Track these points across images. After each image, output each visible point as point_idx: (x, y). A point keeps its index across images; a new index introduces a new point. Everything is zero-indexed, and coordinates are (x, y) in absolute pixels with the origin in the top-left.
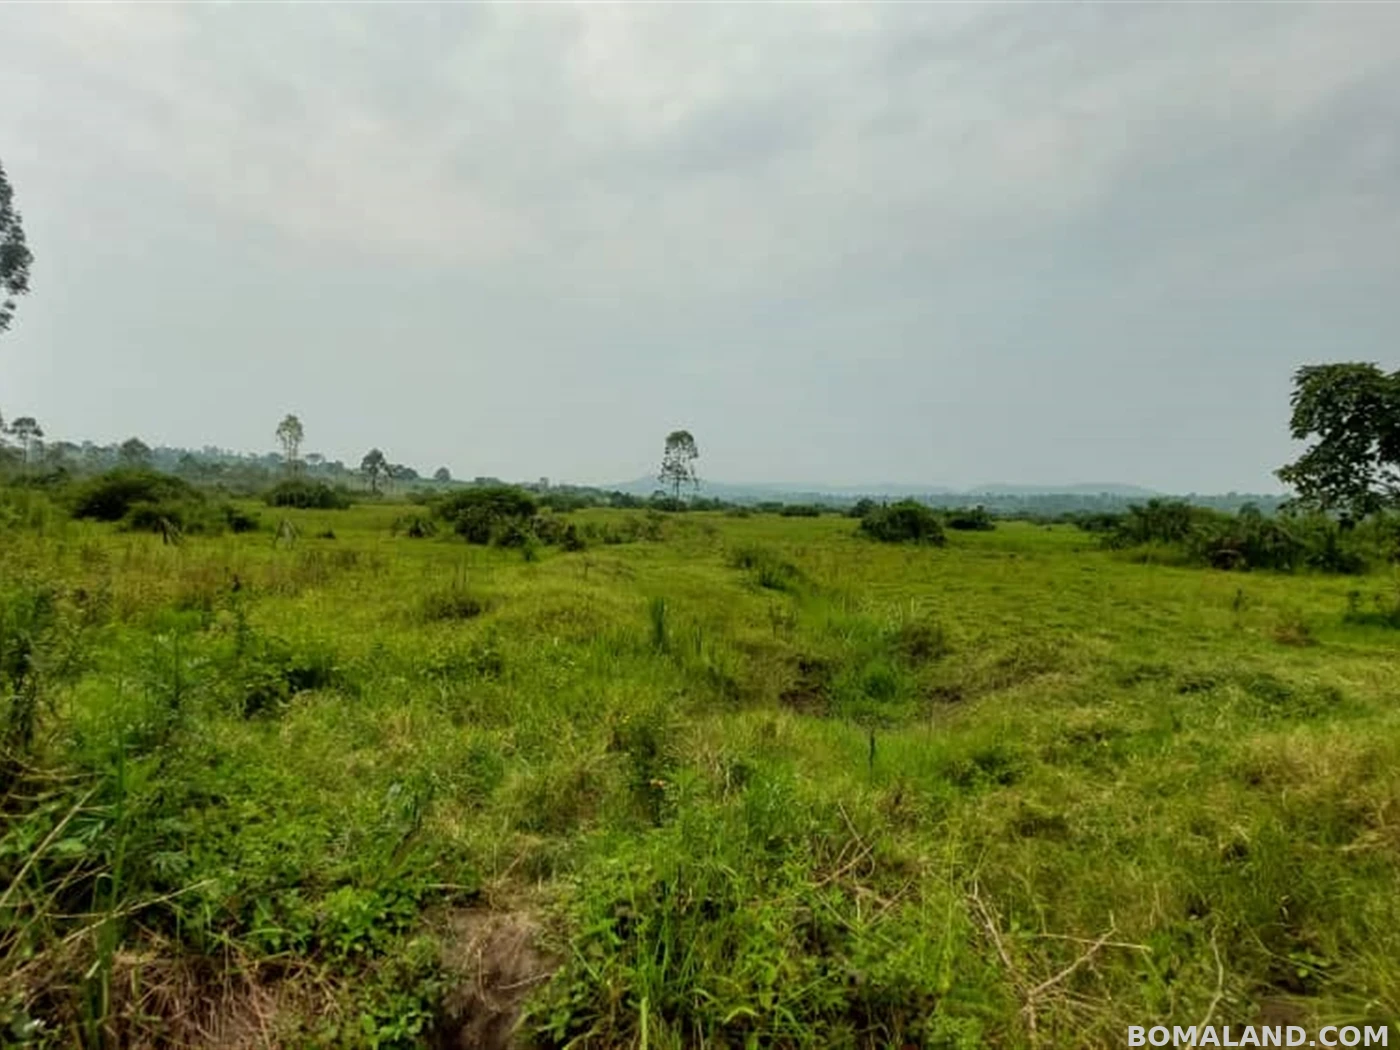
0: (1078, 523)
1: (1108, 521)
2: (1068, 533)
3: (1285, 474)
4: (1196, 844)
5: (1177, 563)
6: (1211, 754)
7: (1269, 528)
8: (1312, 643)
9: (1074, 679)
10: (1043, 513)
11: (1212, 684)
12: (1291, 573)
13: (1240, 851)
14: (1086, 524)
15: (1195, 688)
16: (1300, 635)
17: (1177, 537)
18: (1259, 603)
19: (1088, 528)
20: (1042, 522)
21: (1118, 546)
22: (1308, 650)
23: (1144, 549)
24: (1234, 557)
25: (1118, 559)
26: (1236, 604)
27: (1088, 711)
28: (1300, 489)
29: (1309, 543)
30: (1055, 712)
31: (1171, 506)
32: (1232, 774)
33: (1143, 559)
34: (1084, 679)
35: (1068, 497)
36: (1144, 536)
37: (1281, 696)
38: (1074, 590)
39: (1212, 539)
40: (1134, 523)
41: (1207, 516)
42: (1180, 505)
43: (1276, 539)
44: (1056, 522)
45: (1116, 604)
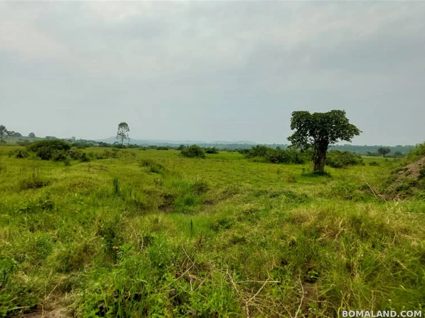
0: (239, 152)
1: (246, 151)
2: (237, 154)
3: (289, 139)
4: (282, 243)
5: (263, 162)
6: (281, 215)
7: (283, 153)
8: (295, 182)
9: (243, 195)
10: (230, 149)
11: (278, 195)
12: (288, 164)
13: (293, 243)
14: (241, 152)
15: (274, 196)
16: (293, 180)
17: (263, 155)
18: (282, 172)
19: (242, 153)
20: (230, 151)
21: (249, 158)
22: (295, 184)
23: (256, 158)
24: (276, 160)
25: (249, 161)
26: (278, 172)
27: (248, 205)
28: (292, 143)
29: (292, 156)
30: (240, 206)
31: (262, 147)
32: (288, 221)
33: (255, 161)
34: (246, 196)
35: (237, 145)
36: (255, 155)
37: (294, 197)
38: (240, 170)
39: (271, 156)
40: (253, 152)
41: (270, 150)
42: (264, 147)
43: (285, 155)
44: (234, 151)
45: (250, 174)
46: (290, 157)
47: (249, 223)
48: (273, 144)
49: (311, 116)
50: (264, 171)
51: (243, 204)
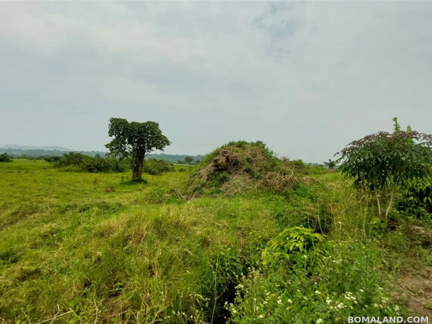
0: (46, 159)
1: (56, 159)
2: (42, 163)
3: (107, 146)
4: (86, 262)
5: (78, 171)
6: (89, 230)
7: (103, 161)
8: (113, 191)
9: (44, 214)
10: (32, 156)
11: (89, 208)
13: (99, 259)
14: (49, 160)
15: (84, 210)
16: (111, 189)
17: (78, 164)
18: (100, 182)
19: (49, 161)
20: (32, 159)
21: (59, 167)
22: (113, 193)
23: (68, 167)
24: (94, 169)
25: (59, 171)
26: (95, 182)
27: (49, 225)
28: (111, 150)
29: (112, 165)
30: (36, 229)
31: (77, 154)
32: (95, 235)
33: (68, 171)
35: (43, 151)
36: (68, 163)
37: (108, 208)
38: (44, 183)
39: (88, 164)
40: (65, 159)
41: (86, 157)
42: (79, 154)
43: (104, 164)
44: (38, 159)
45: (59, 186)
46: (110, 166)
47: (49, 248)
48: (91, 151)
49: (129, 124)
50: (78, 182)
51: (43, 225)
